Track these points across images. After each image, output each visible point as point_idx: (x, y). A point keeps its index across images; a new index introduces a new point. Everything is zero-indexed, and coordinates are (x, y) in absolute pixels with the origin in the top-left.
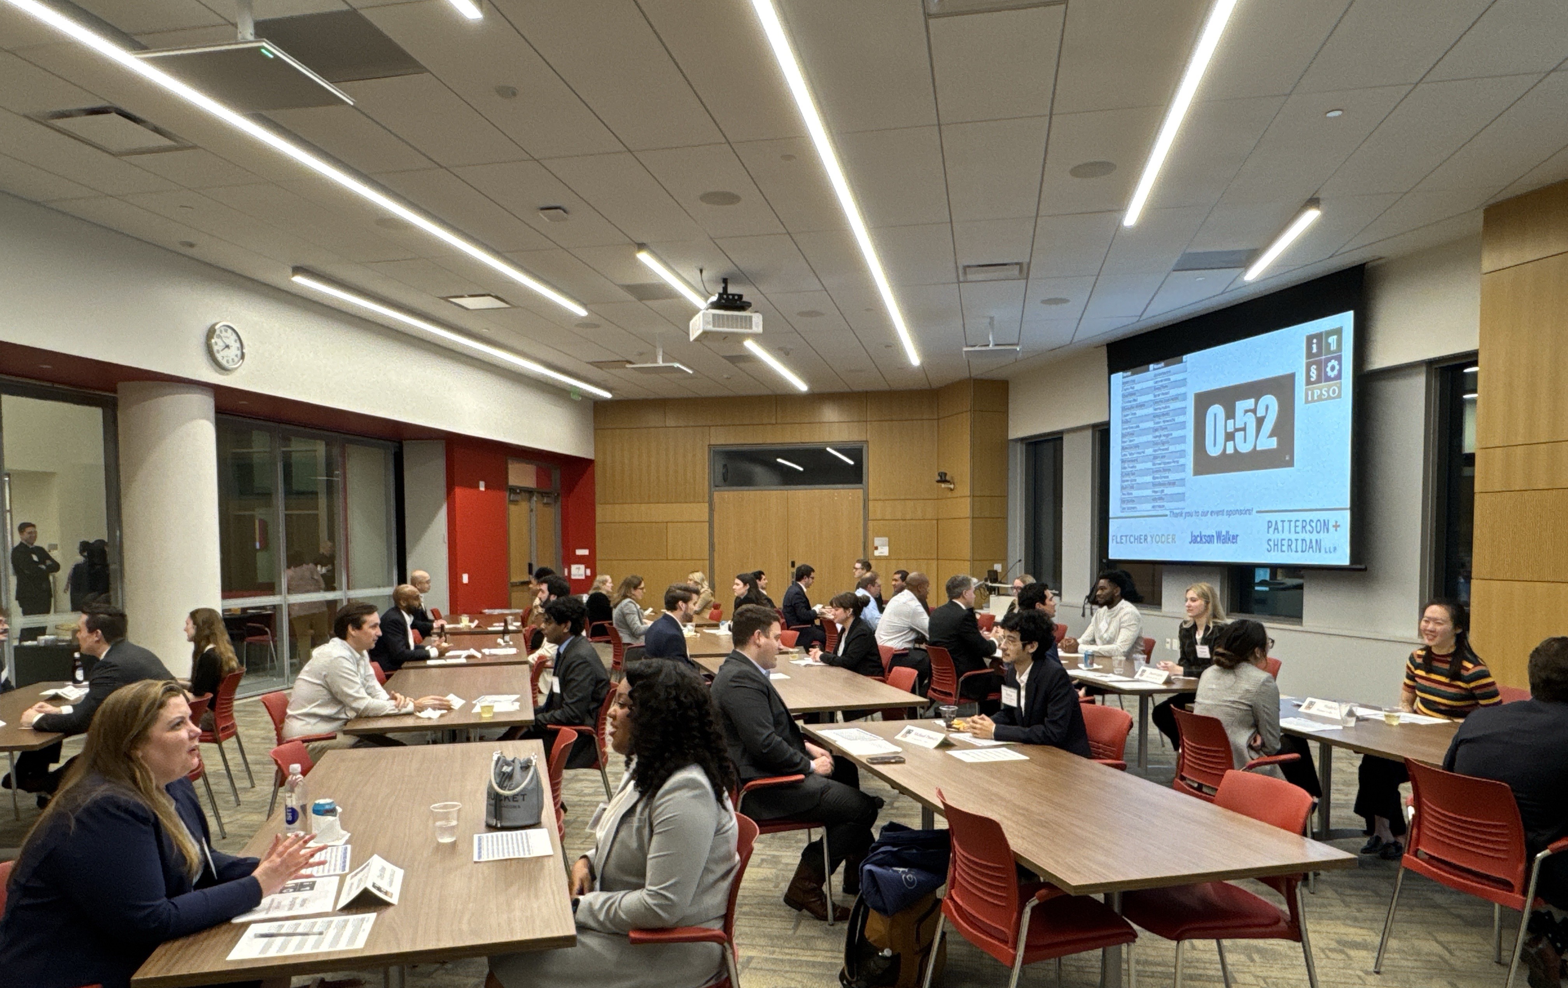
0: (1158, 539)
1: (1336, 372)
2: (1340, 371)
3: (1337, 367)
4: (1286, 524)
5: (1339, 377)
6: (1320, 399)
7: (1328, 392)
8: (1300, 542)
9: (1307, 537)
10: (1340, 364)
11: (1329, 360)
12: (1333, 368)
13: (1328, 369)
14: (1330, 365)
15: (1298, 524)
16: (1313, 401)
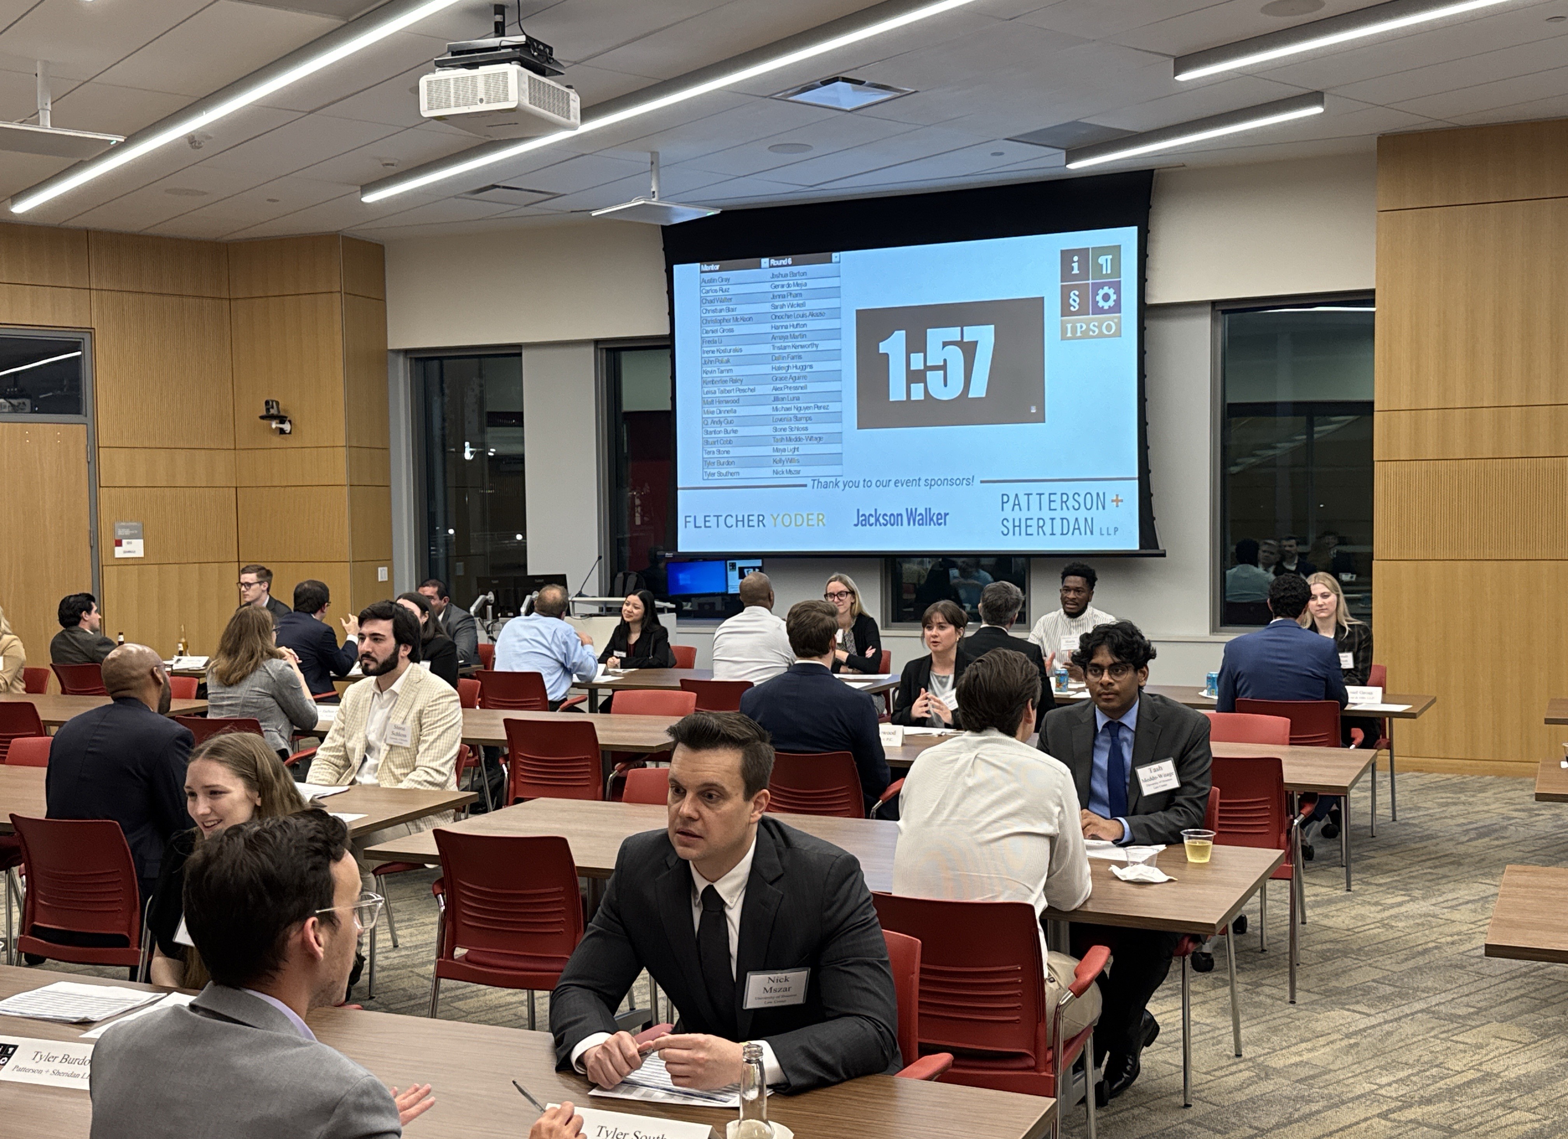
0: (787, 521)
1: (1111, 303)
2: (1118, 302)
3: (1113, 297)
4: (1034, 499)
5: (1117, 308)
6: (1085, 335)
7: (1100, 327)
8: (1057, 522)
9: (1071, 515)
10: (1118, 292)
11: (1097, 287)
12: (1106, 298)
13: (1099, 298)
14: (1101, 292)
15: (1053, 497)
16: (1074, 337)
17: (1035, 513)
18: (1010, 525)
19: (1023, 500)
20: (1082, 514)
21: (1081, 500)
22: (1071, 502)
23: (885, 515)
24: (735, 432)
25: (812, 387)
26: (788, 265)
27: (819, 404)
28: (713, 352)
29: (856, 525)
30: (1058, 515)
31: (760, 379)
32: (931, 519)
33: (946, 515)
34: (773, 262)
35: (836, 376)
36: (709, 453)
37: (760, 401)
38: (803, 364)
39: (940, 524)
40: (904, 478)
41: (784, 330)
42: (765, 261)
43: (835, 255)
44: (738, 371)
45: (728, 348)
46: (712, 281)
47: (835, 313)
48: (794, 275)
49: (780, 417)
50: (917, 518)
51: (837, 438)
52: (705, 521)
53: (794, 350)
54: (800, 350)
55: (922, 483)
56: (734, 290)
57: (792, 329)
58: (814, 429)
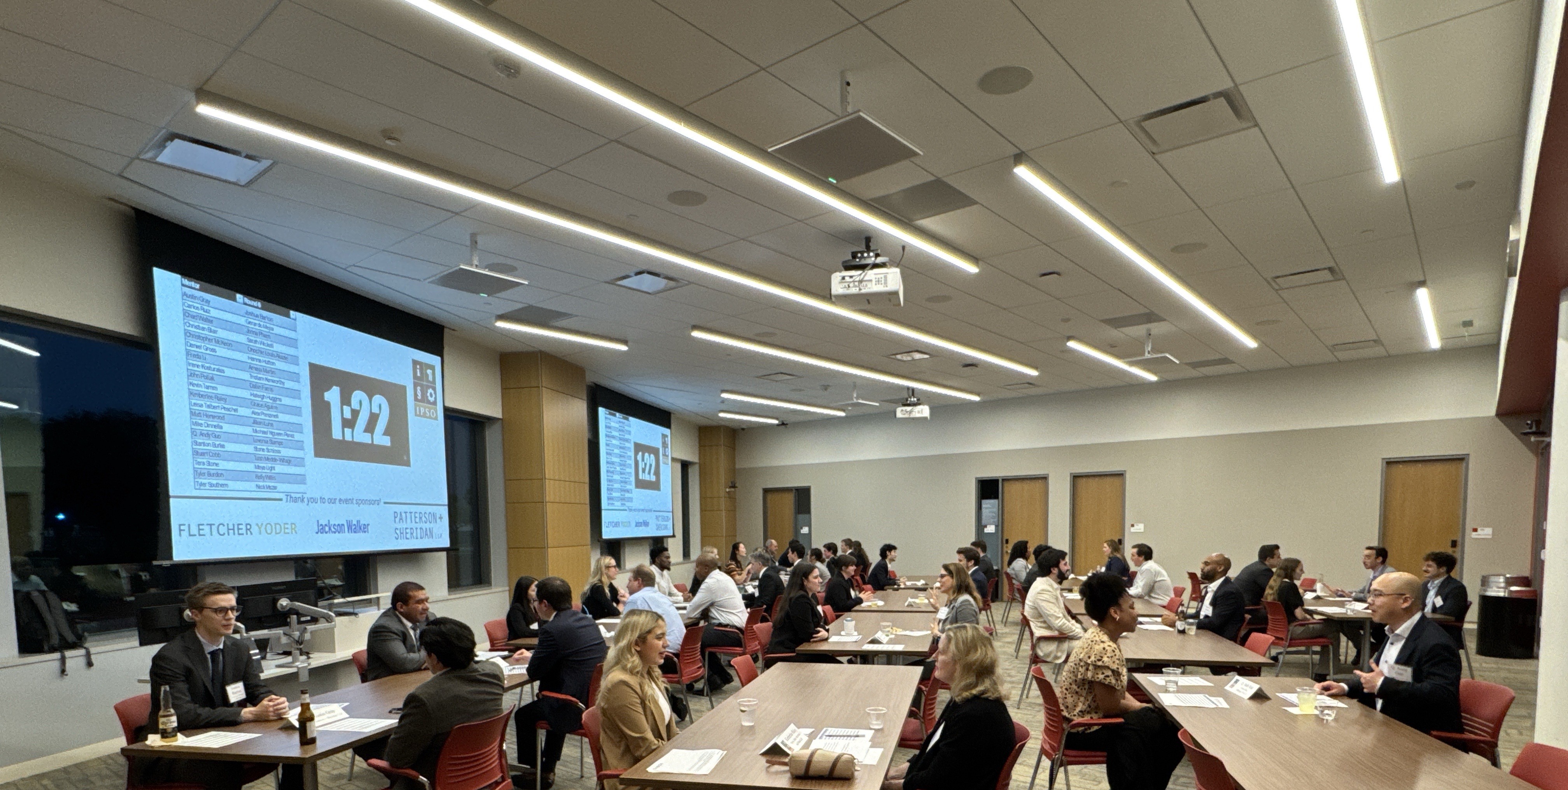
17: (409, 525)
18: (398, 532)
19: (404, 515)
20: (428, 525)
21: (427, 516)
22: (424, 519)
23: (335, 525)
24: (223, 446)
25: (282, 417)
26: (257, 307)
27: (288, 433)
28: (198, 366)
29: (317, 533)
30: (419, 526)
31: (242, 402)
32: (360, 528)
33: (368, 525)
34: (247, 300)
35: (297, 411)
36: (199, 463)
37: (240, 421)
38: (274, 396)
39: (365, 532)
40: (343, 498)
41: (258, 363)
42: (239, 296)
43: (292, 313)
44: (222, 390)
45: (213, 366)
46: (193, 297)
47: (295, 360)
48: (264, 318)
49: (259, 438)
50: (353, 527)
51: (300, 462)
52: (199, 530)
53: (267, 383)
54: (271, 383)
55: (355, 502)
56: (214, 313)
57: (264, 364)
58: (286, 452)
